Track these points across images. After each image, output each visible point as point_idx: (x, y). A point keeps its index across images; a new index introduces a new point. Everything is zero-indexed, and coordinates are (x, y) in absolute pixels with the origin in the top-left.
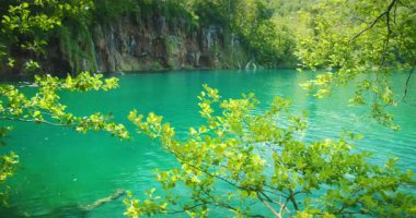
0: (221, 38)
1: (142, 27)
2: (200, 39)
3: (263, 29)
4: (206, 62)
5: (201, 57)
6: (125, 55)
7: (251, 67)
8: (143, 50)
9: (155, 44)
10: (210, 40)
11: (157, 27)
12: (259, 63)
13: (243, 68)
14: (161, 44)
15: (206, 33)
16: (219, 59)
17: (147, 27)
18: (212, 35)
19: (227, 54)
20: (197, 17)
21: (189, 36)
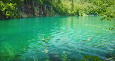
0: (49, 8)
1: (27, 5)
2: (43, 8)
3: (59, 5)
4: (45, 14)
5: (43, 13)
6: (23, 12)
7: (57, 16)
8: (28, 11)
9: (31, 10)
11: (31, 4)
12: (59, 14)
13: (55, 16)
14: (33, 9)
15: (45, 6)
16: (48, 14)
17: (29, 5)
18: (46, 7)
19: (50, 12)
20: (42, 2)
21: (40, 7)
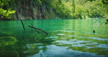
0: (48, 9)
2: (41, 10)
3: (60, 6)
5: (42, 15)
6: (21, 14)
7: (57, 18)
8: (25, 13)
9: (29, 11)
10: (44, 10)
11: (29, 5)
12: (60, 17)
13: (55, 19)
14: (32, 11)
15: (43, 7)
16: (48, 16)
17: (26, 5)
18: (45, 9)
19: (50, 14)
20: (41, 2)
21: (38, 8)
